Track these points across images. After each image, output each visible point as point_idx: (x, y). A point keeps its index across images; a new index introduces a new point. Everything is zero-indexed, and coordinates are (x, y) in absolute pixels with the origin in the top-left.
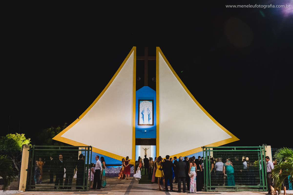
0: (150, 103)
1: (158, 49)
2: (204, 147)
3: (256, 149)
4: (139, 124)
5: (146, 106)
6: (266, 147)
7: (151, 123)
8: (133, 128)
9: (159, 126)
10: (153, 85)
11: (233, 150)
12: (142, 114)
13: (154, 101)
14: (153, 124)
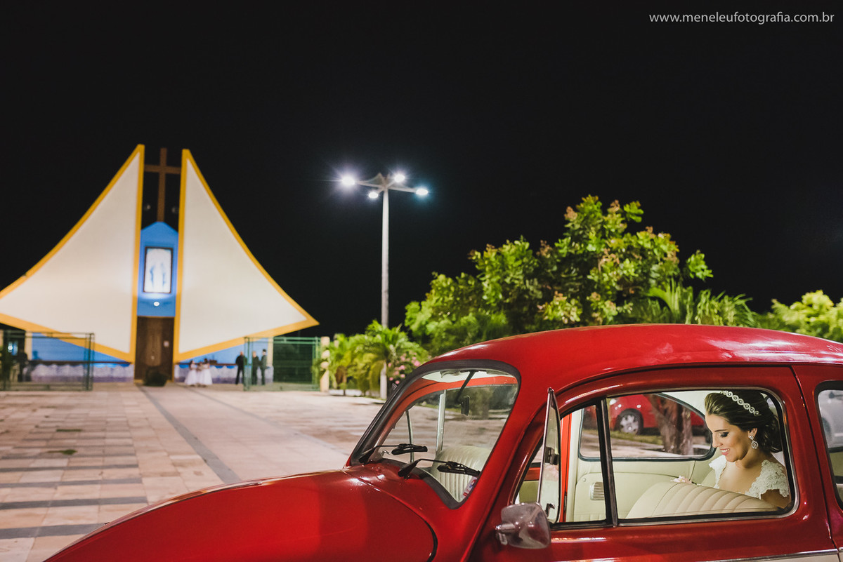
0: (167, 254)
1: (186, 154)
2: (245, 338)
3: (311, 341)
4: (144, 291)
5: (159, 259)
6: (319, 341)
7: (167, 289)
8: (134, 298)
9: (180, 295)
10: (173, 221)
11: (282, 342)
12: (151, 272)
13: (175, 252)
14: (170, 292)
